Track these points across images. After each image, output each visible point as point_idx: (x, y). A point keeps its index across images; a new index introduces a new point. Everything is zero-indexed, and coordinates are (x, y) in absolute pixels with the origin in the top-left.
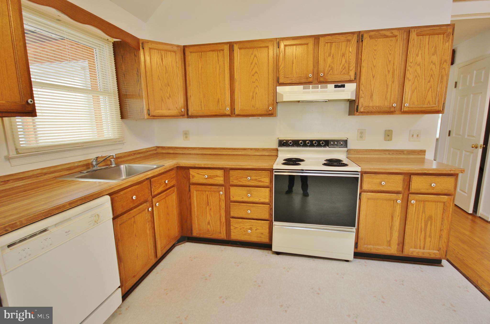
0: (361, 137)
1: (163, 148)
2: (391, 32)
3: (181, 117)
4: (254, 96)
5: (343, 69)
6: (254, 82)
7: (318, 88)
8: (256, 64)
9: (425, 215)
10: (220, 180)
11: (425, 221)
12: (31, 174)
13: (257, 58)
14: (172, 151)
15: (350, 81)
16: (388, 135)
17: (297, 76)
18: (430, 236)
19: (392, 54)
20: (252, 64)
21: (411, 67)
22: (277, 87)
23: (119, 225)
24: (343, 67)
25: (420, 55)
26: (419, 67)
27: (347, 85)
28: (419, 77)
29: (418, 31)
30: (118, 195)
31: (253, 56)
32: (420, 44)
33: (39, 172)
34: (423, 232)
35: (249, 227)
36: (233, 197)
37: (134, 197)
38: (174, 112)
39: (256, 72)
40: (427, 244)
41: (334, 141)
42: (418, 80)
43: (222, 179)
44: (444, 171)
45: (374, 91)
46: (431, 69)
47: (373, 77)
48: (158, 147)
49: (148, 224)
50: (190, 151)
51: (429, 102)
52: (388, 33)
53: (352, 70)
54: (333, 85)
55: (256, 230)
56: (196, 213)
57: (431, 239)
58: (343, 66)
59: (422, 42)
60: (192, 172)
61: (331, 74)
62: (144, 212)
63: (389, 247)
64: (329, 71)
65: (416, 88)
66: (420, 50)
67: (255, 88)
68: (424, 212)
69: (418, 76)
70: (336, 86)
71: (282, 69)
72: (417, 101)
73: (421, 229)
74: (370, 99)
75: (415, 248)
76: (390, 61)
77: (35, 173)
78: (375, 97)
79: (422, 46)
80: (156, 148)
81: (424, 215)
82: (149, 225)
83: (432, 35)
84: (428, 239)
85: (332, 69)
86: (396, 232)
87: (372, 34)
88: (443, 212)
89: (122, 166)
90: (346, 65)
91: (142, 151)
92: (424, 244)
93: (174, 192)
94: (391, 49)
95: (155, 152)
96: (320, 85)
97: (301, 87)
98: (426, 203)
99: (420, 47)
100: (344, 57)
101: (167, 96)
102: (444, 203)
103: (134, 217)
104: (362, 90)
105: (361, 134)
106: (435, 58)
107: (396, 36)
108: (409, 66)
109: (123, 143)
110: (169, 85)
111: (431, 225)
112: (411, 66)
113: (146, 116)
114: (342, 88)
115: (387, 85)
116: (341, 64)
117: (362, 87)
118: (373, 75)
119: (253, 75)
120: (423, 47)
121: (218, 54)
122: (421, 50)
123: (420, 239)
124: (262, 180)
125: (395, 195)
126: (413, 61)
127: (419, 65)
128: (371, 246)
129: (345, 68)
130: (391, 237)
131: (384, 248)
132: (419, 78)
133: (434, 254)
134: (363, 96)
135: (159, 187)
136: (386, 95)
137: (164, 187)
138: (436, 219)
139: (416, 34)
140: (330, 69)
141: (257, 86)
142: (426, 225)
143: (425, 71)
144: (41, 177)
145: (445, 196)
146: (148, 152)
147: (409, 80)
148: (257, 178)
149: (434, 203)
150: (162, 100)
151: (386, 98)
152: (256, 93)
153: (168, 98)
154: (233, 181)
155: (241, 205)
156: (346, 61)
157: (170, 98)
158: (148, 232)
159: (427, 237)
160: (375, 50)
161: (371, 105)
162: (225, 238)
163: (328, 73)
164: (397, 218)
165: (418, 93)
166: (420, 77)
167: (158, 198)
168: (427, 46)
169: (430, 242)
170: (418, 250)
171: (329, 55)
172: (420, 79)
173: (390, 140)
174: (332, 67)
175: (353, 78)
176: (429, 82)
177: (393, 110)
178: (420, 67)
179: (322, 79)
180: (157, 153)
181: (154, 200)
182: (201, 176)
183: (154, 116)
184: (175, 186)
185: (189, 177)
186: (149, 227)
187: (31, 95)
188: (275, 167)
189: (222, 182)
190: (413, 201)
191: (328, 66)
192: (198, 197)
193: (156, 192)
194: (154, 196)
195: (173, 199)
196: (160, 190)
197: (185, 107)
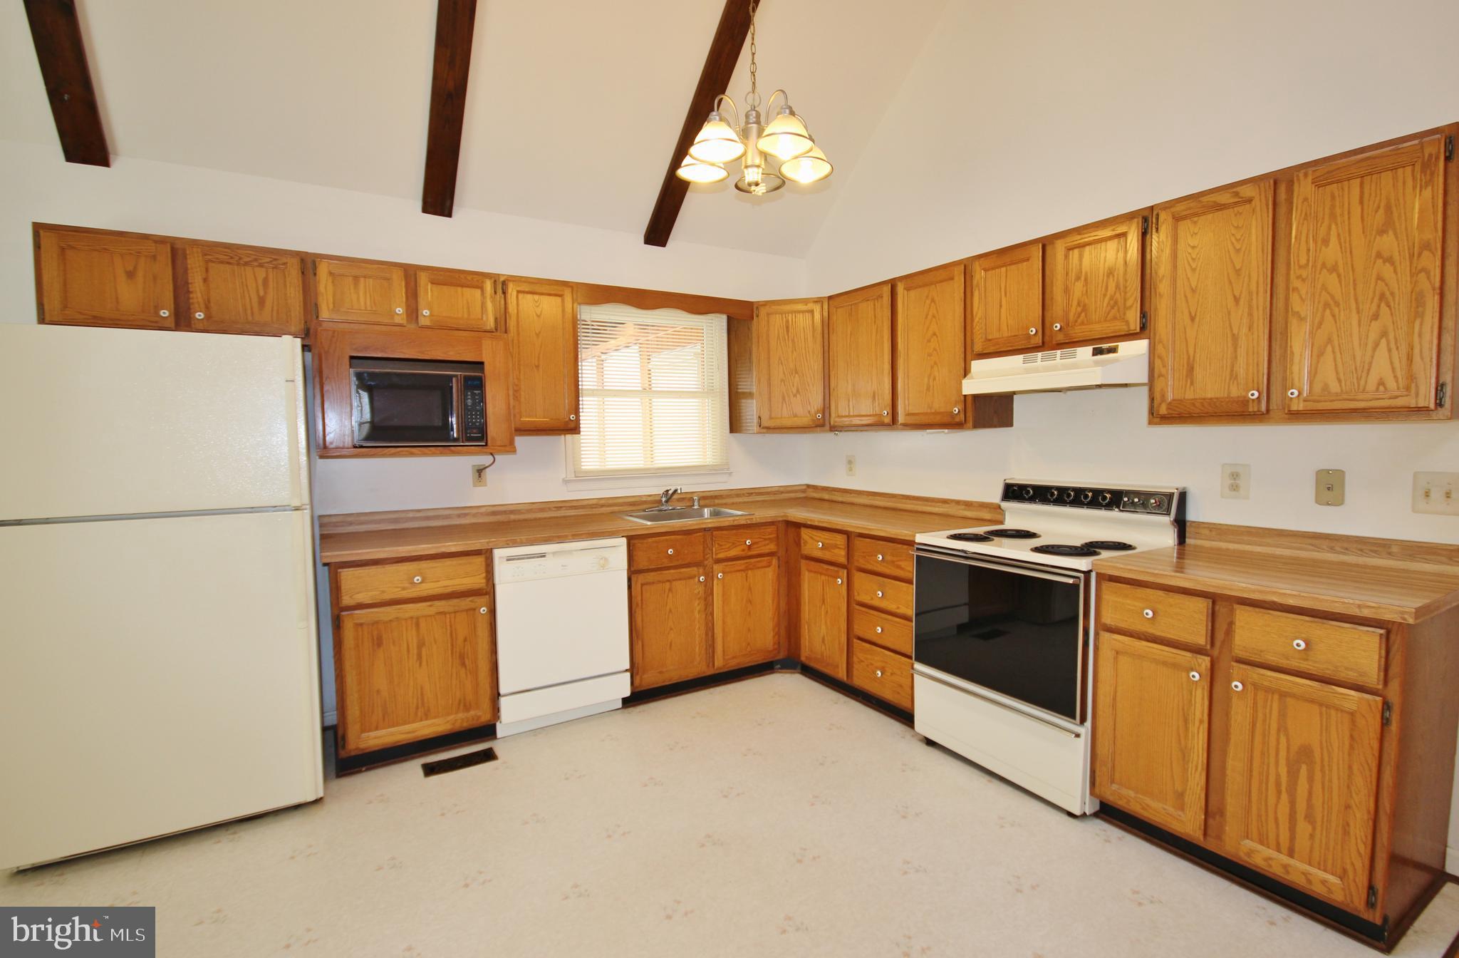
0: (1235, 488)
1: (815, 488)
2: (1234, 192)
3: (819, 429)
4: (931, 384)
5: (1112, 308)
6: (930, 355)
7: (1054, 359)
8: (934, 316)
9: (1288, 740)
10: (840, 555)
11: (1288, 759)
12: (586, 503)
13: (935, 303)
14: (826, 496)
15: (1130, 336)
16: (1329, 486)
17: (1009, 335)
18: (1309, 817)
19: (1243, 249)
20: (926, 317)
21: (1304, 280)
22: (973, 363)
23: (640, 586)
24: (1112, 302)
25: (1333, 239)
26: (1334, 275)
27: (1122, 346)
28: (1337, 304)
29: (1318, 174)
30: (645, 541)
31: (928, 302)
32: (1333, 207)
33: (594, 502)
34: (1284, 796)
35: (879, 664)
36: (858, 594)
37: (670, 551)
38: (805, 421)
39: (934, 334)
40: (1302, 842)
41: (1134, 494)
42: (1334, 316)
43: (843, 553)
44: (1337, 605)
45: (1197, 359)
46: (1380, 278)
47: (1193, 319)
48: (808, 486)
49: (697, 602)
50: (854, 497)
52: (1225, 198)
54: (1089, 349)
55: (892, 674)
56: (807, 616)
57: (1314, 829)
58: (1111, 298)
59: (1337, 204)
60: (805, 533)
61: (1083, 323)
62: (692, 581)
63: (1180, 813)
64: (1079, 317)
65: (1330, 341)
66: (1333, 226)
67: (932, 367)
68: (1282, 728)
69: (1332, 303)
70: (1097, 352)
71: (978, 322)
72: (1339, 381)
73: (1278, 784)
74: (1187, 381)
75: (1261, 843)
76: (1238, 272)
77: (590, 502)
78: (1199, 373)
79: (1338, 211)
80: (804, 487)
81: (1283, 739)
82: (699, 604)
83: (1371, 174)
84: (1303, 827)
85: (1085, 309)
86: (1196, 769)
87: (1179, 208)
88: (1352, 747)
89: (706, 510)
90: (1118, 295)
91: (769, 490)
92: (1292, 838)
93: (769, 566)
94: (1238, 237)
95: (802, 495)
96: (1059, 352)
97: (1019, 358)
98: (1290, 701)
99: (1333, 216)
100: (1113, 276)
101: (792, 392)
102: (1352, 714)
103: (668, 581)
104: (1160, 357)
105: (1235, 481)
106: (1388, 243)
107: (1250, 201)
108: (1299, 277)
109: (730, 474)
110: (797, 373)
111: (1311, 779)
112: (1304, 277)
113: (756, 428)
114: (1111, 355)
115: (1235, 338)
116: (1105, 295)
117: (1161, 350)
118: (1190, 313)
119: (929, 341)
120: (1342, 215)
121: (874, 305)
122: (1337, 224)
123: (1276, 820)
124: (903, 564)
125: (1188, 654)
126: (1308, 260)
127: (1334, 269)
128: (1131, 793)
129: (1116, 303)
130: (1183, 781)
131: (1165, 809)
132: (1336, 310)
133: (1326, 885)
134: (1163, 371)
135: (729, 549)
136: (1233, 366)
137: (743, 550)
138: (1326, 763)
139: (1313, 183)
140: (1079, 309)
141: (935, 363)
142: (1293, 777)
143: (1355, 284)
144: (597, 509)
145: (1352, 693)
146: (782, 492)
147: (1302, 319)
148: (895, 559)
149: (1316, 708)
150: (784, 398)
151: (1234, 376)
152: (934, 379)
153: (795, 396)
154: (858, 561)
155: (870, 614)
156: (1117, 287)
157: (798, 396)
158: (697, 615)
159: (1300, 816)
160: (1193, 247)
161: (1190, 395)
162: (845, 679)
163: (1076, 321)
164: (1199, 728)
165: (1338, 355)
166: (1341, 306)
167: (726, 566)
168: (1356, 210)
169: (1312, 836)
170: (1271, 854)
171: (1078, 278)
172: (1339, 312)
173: (1339, 501)
174: (1085, 305)
175: (1135, 325)
176: (1376, 317)
177: (1256, 410)
178: (1339, 276)
179: (1060, 338)
180: (806, 498)
181: (716, 567)
182: (814, 544)
183: (768, 428)
184: (771, 554)
185: (798, 543)
186: (698, 606)
187: (576, 410)
188: (920, 538)
189: (843, 560)
190: (1237, 685)
191: (1075, 303)
192: (811, 584)
193: (721, 556)
194: (718, 561)
195: (766, 579)
196: (733, 553)
197: (826, 409)
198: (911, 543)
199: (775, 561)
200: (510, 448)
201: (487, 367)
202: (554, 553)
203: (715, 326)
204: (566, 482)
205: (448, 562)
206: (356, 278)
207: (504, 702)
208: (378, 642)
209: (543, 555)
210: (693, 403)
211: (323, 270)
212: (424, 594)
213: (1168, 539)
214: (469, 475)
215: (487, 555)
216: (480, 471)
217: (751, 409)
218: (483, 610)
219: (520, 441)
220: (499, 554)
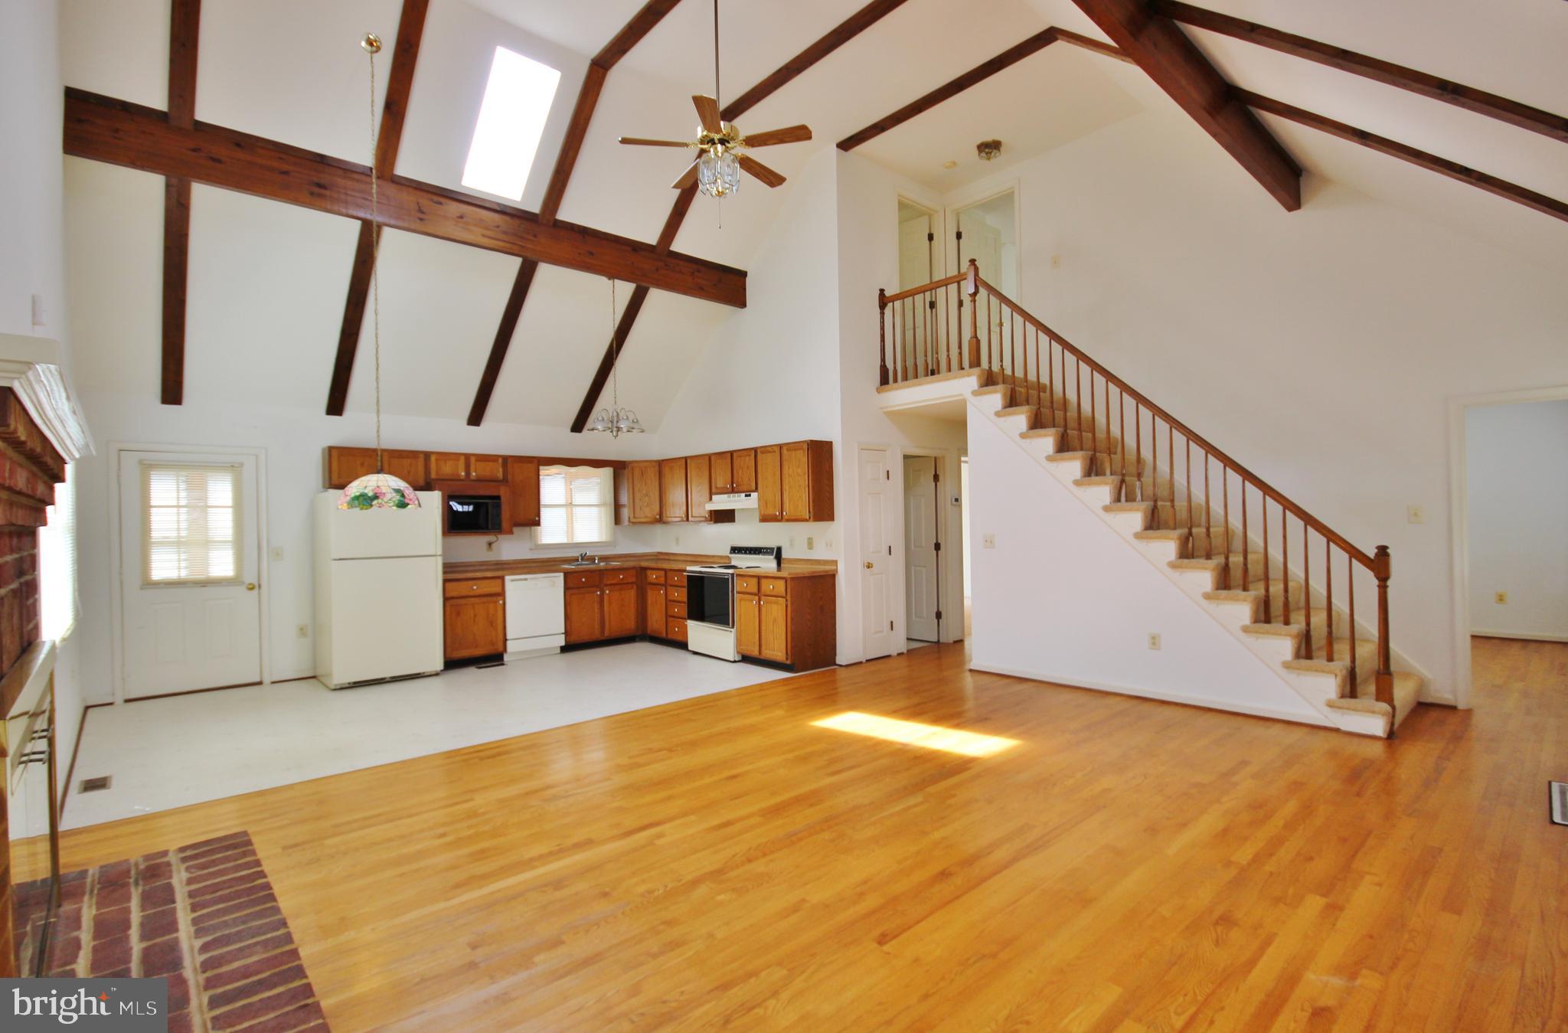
0: (792, 545)
1: (662, 553)
2: (771, 448)
3: (658, 523)
4: (700, 503)
5: (749, 481)
6: (699, 491)
7: (736, 497)
8: (699, 474)
9: (772, 617)
10: (662, 580)
11: (772, 622)
12: (541, 558)
13: (699, 470)
14: (667, 557)
15: (754, 491)
16: (810, 544)
17: (722, 486)
18: (778, 639)
19: (775, 466)
21: (786, 478)
22: (713, 496)
23: (570, 595)
25: (790, 466)
26: (791, 478)
27: (752, 494)
30: (572, 574)
31: (697, 468)
33: (546, 558)
34: (772, 634)
35: (676, 625)
36: (669, 595)
37: (584, 580)
38: (651, 519)
39: (701, 483)
41: (767, 548)
42: (792, 490)
45: (767, 500)
46: (799, 481)
47: (766, 487)
48: (659, 553)
49: (596, 604)
51: (800, 511)
53: (753, 481)
54: (743, 495)
55: (680, 629)
56: (649, 614)
58: (749, 477)
59: (790, 457)
60: (649, 572)
61: (742, 485)
62: (594, 594)
63: (754, 650)
65: (792, 497)
67: (700, 497)
68: (771, 613)
69: (791, 484)
70: (746, 496)
71: (714, 479)
72: (794, 509)
74: (767, 507)
75: (768, 651)
76: (774, 473)
77: (544, 558)
79: (791, 459)
83: (796, 450)
84: (776, 641)
85: (742, 479)
86: (757, 634)
87: (761, 449)
89: (601, 562)
91: (634, 554)
92: (774, 646)
93: (631, 588)
94: (774, 462)
95: (655, 557)
96: (736, 494)
97: (726, 496)
98: (772, 605)
99: (790, 461)
100: (748, 469)
101: (645, 505)
102: (781, 605)
103: (583, 593)
104: (761, 499)
105: (792, 542)
106: (799, 470)
107: (775, 451)
109: (615, 546)
110: (647, 495)
113: (627, 523)
114: (749, 497)
115: (774, 495)
116: (747, 475)
118: (766, 485)
119: (699, 485)
121: (680, 466)
123: (771, 641)
124: (683, 580)
126: (786, 472)
127: (791, 476)
128: (745, 647)
129: (750, 479)
130: (755, 638)
131: (751, 649)
132: (792, 487)
134: (762, 503)
135: (612, 579)
136: (774, 503)
137: (619, 580)
139: (787, 450)
140: (740, 479)
141: (701, 495)
142: (774, 627)
144: (548, 561)
145: (780, 599)
147: (786, 490)
148: (680, 578)
149: (777, 605)
150: (641, 508)
152: (701, 501)
154: (669, 581)
155: (673, 604)
156: (750, 472)
157: (647, 506)
158: (596, 610)
160: (765, 463)
161: (766, 513)
162: (665, 637)
163: (740, 483)
164: (757, 619)
165: (793, 502)
167: (610, 587)
168: (794, 460)
170: (770, 652)
171: (740, 468)
172: (794, 487)
173: (812, 548)
175: (754, 488)
176: (799, 492)
179: (736, 489)
180: (657, 559)
181: (605, 588)
182: (653, 576)
183: (633, 523)
184: (633, 583)
185: (646, 576)
186: (596, 606)
187: (539, 515)
188: (689, 568)
189: (663, 582)
190: (762, 603)
191: (740, 477)
192: (651, 595)
193: (609, 582)
194: (606, 585)
195: (631, 595)
196: (613, 582)
197: (661, 513)
198: (685, 571)
199: (635, 586)
200: (511, 532)
201: (503, 499)
202: (532, 579)
203: (607, 472)
204: (531, 549)
205: (486, 581)
206: (446, 460)
207: (509, 643)
208: (458, 614)
209: (526, 580)
210: (595, 510)
211: (433, 458)
212: (477, 594)
213: (773, 564)
214: (485, 546)
215: (502, 578)
216: (490, 544)
217: (625, 513)
218: (501, 602)
219: (515, 529)
220: (508, 578)
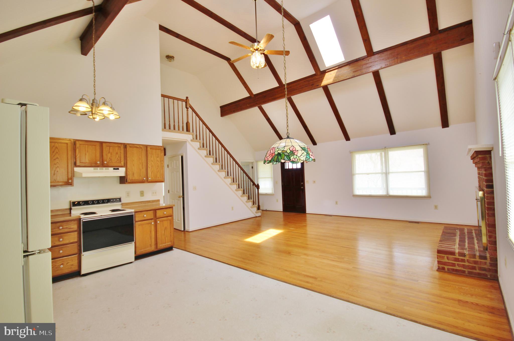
0: (128, 196)
4: (56, 173)
5: (118, 160)
6: (55, 164)
7: (103, 169)
8: (57, 153)
9: (164, 227)
11: (164, 230)
13: (58, 149)
15: (122, 167)
16: (142, 193)
17: (89, 162)
18: (167, 237)
19: (141, 155)
20: (53, 152)
22: (74, 168)
25: (152, 157)
27: (120, 168)
29: (150, 147)
31: (54, 148)
34: (164, 236)
39: (57, 158)
41: (113, 199)
44: (168, 206)
45: (134, 172)
46: (158, 164)
47: (133, 165)
51: (158, 178)
52: (138, 146)
53: (122, 161)
54: (112, 168)
55: (67, 264)
58: (117, 159)
59: (152, 152)
61: (111, 163)
63: (151, 248)
65: (152, 171)
67: (56, 168)
69: (152, 166)
70: (114, 169)
71: (78, 157)
72: (154, 177)
73: (163, 234)
74: (132, 176)
76: (140, 159)
78: (135, 175)
83: (156, 149)
84: (166, 238)
85: (111, 160)
86: (153, 239)
87: (131, 145)
88: (170, 224)
92: (165, 241)
94: (140, 153)
97: (92, 169)
98: (164, 222)
100: (118, 154)
102: (170, 220)
105: (128, 194)
106: (158, 159)
107: (141, 148)
108: (149, 161)
111: (167, 231)
114: (117, 170)
115: (140, 169)
116: (116, 158)
117: (128, 170)
119: (55, 160)
120: (153, 154)
123: (163, 239)
124: (72, 227)
125: (151, 220)
126: (150, 159)
127: (152, 161)
128: (143, 250)
130: (151, 242)
131: (149, 249)
133: (170, 244)
134: (129, 174)
136: (140, 174)
138: (168, 228)
140: (110, 160)
141: (58, 167)
142: (165, 232)
143: (155, 164)
145: (170, 217)
147: (149, 167)
148: (68, 226)
149: (166, 221)
151: (140, 176)
156: (119, 157)
160: (133, 153)
161: (133, 179)
163: (109, 162)
164: (153, 232)
165: (154, 173)
166: (154, 167)
168: (155, 154)
170: (163, 245)
171: (109, 153)
173: (143, 196)
175: (123, 165)
176: (157, 169)
177: (144, 181)
179: (105, 165)
190: (158, 222)
191: (108, 158)
